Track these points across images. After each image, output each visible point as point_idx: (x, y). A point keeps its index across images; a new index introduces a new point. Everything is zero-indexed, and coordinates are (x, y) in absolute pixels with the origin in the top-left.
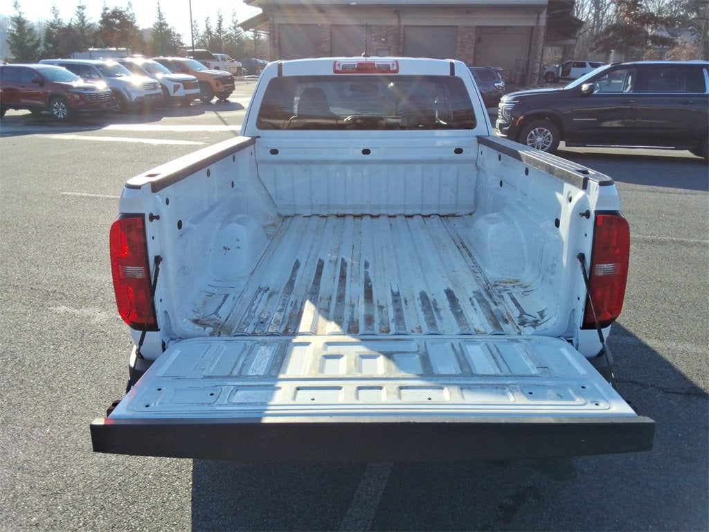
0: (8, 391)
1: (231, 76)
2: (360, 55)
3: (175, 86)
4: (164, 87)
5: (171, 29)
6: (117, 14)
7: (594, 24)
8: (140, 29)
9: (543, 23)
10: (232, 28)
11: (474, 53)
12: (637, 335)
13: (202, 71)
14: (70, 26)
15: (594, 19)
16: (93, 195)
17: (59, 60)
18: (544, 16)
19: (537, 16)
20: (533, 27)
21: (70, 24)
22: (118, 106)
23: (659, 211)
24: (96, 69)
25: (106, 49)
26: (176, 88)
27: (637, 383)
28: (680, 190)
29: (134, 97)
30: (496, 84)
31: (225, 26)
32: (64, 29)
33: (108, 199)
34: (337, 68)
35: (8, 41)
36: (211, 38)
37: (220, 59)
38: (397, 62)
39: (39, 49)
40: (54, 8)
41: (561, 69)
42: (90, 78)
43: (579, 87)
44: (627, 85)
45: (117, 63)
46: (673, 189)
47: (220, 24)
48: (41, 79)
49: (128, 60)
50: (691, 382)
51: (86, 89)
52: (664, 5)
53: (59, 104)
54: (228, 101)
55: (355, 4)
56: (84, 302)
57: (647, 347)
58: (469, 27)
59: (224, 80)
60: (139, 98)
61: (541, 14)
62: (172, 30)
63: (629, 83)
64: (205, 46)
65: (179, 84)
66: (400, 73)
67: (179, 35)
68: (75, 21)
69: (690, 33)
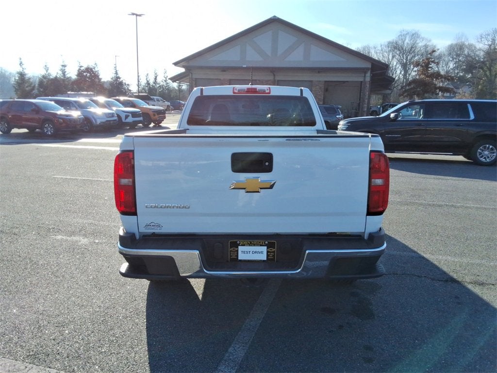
0: (29, 278)
1: (163, 110)
2: (248, 85)
3: (126, 115)
4: (118, 116)
5: (122, 81)
6: (89, 70)
7: (404, 81)
8: (102, 80)
9: (368, 79)
10: (163, 81)
11: (324, 98)
12: (418, 252)
13: (144, 106)
14: (56, 77)
15: (404, 77)
16: (74, 178)
17: (50, 97)
18: (368, 74)
19: (364, 75)
20: (362, 82)
21: (56, 76)
22: (87, 128)
23: (439, 189)
24: (75, 104)
25: (79, 93)
26: (127, 117)
27: (415, 275)
28: (454, 178)
29: (99, 122)
30: (337, 116)
31: (159, 80)
32: (52, 79)
33: (84, 180)
34: (235, 91)
35: (14, 87)
36: (150, 87)
37: (155, 100)
38: (269, 88)
39: (34, 92)
40: (46, 66)
41: (381, 108)
42: (70, 109)
43: (389, 115)
44: (421, 115)
45: (88, 100)
46: (451, 177)
47: (156, 79)
48: (37, 109)
49: (95, 98)
50: (449, 275)
51: (67, 116)
52: (450, 69)
53: (49, 125)
54: (161, 126)
55: (245, 66)
56: (73, 233)
57: (423, 258)
58: (320, 81)
59: (159, 112)
60: (102, 122)
61: (367, 73)
62: (124, 82)
63: (421, 114)
64: (146, 92)
65: (129, 114)
66: (272, 94)
67: (128, 85)
68: (60, 75)
69: (468, 87)
